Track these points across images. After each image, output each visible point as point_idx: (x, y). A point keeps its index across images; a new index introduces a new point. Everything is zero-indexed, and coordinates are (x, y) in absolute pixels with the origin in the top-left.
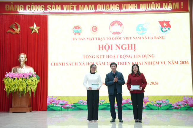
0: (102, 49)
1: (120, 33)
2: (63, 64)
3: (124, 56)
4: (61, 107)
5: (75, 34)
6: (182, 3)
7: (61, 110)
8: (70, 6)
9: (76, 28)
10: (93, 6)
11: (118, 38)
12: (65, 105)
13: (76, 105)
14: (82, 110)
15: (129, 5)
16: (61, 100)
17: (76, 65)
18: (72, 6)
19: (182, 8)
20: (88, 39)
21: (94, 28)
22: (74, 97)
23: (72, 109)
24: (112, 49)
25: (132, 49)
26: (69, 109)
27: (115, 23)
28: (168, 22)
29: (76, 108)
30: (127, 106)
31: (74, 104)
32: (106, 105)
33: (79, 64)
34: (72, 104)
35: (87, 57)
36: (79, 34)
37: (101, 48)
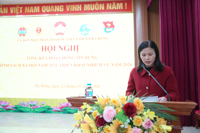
0: (46, 51)
1: (63, 34)
2: (8, 65)
3: (67, 58)
4: (3, 108)
5: (20, 36)
6: (126, 4)
7: (2, 111)
8: (17, 8)
9: (21, 30)
10: (38, 7)
11: (62, 39)
12: (7, 106)
13: (18, 107)
14: (23, 112)
15: (73, 6)
16: (3, 101)
17: (20, 66)
18: (18, 8)
19: (126, 8)
20: (32, 40)
21: (38, 30)
22: (15, 99)
23: (13, 111)
24: (54, 50)
25: (74, 50)
26: (10, 111)
27: (59, 24)
28: (111, 23)
29: (17, 110)
30: (68, 109)
31: (15, 106)
32: (46, 108)
33: (22, 65)
34: (14, 106)
35: (30, 58)
36: (24, 35)
37: (44, 50)
